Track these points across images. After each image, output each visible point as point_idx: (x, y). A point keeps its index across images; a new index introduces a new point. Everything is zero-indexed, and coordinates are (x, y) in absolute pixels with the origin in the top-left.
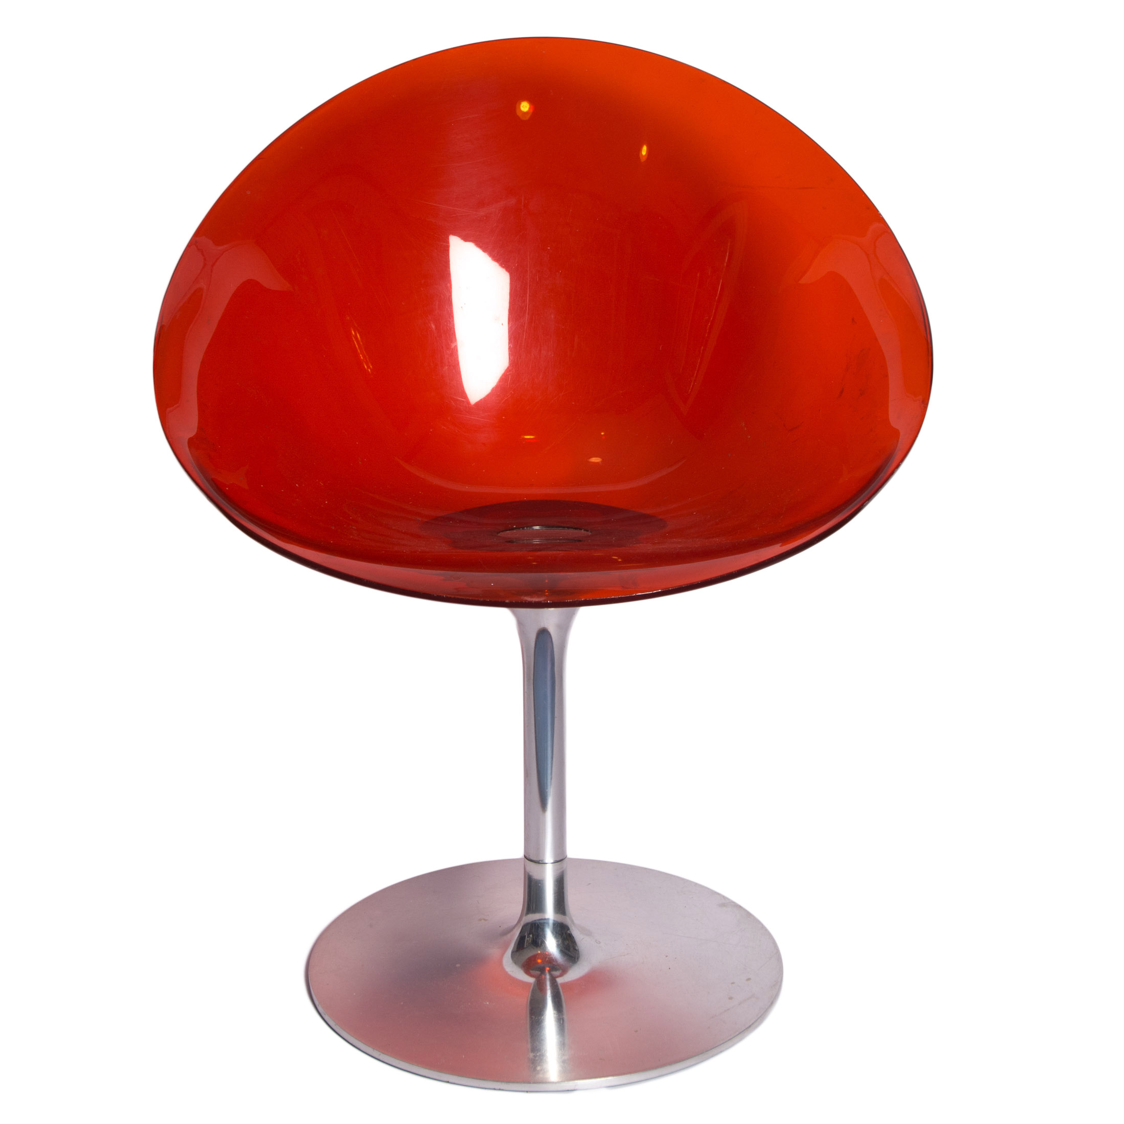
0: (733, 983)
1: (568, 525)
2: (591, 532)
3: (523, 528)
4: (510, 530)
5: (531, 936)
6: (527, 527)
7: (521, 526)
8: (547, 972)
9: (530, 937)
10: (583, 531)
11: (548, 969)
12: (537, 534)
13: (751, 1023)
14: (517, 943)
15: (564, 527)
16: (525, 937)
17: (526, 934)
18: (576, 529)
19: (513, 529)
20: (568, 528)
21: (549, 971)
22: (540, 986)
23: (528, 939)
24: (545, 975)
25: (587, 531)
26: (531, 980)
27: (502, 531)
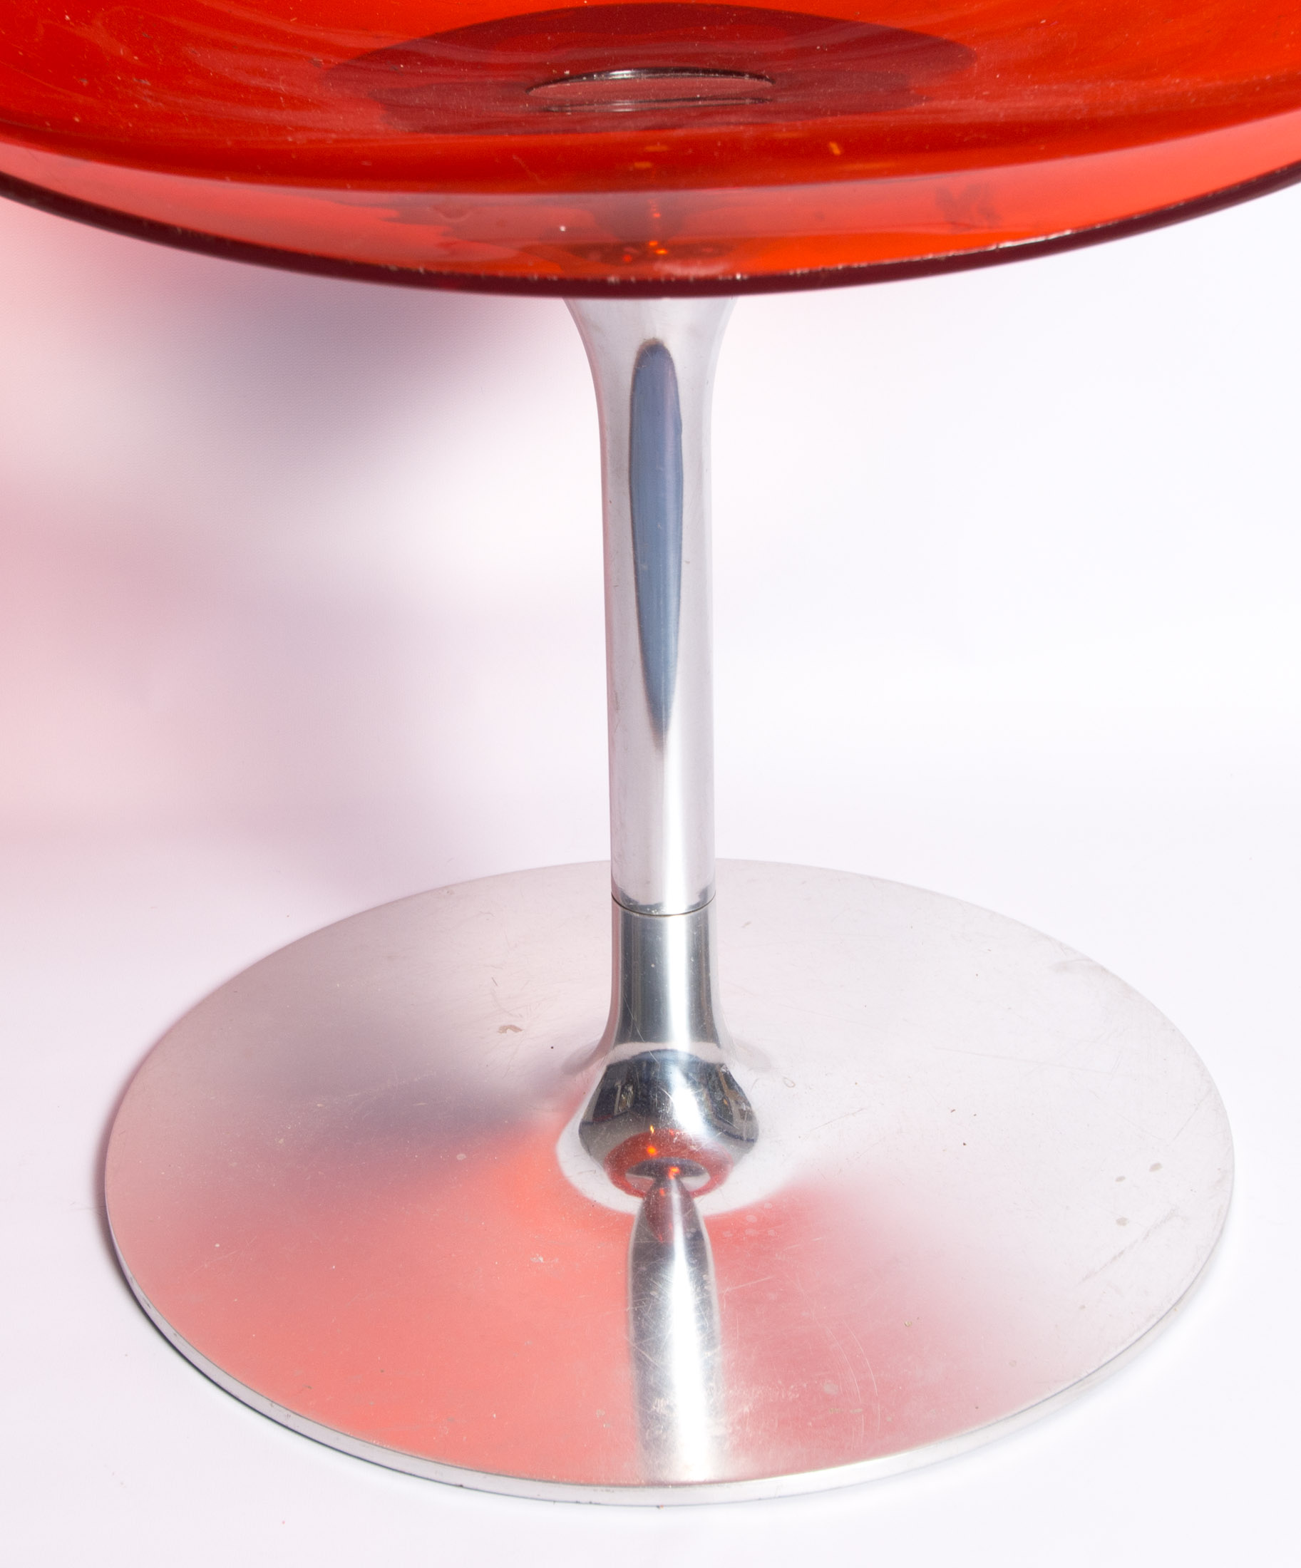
0: (1120, 1179)
1: (706, 66)
2: (772, 80)
3: (590, 76)
4: (555, 82)
5: (630, 1089)
6: (599, 73)
7: (582, 70)
8: (672, 1178)
9: (628, 1092)
10: (747, 78)
11: (675, 1170)
12: (625, 90)
13: (1182, 1292)
14: (594, 1104)
15: (696, 71)
16: (614, 1091)
17: (619, 1085)
18: (727, 73)
19: (565, 79)
20: (706, 72)
21: (677, 1177)
22: (655, 1218)
23: (625, 1099)
24: (667, 1191)
25: (760, 77)
26: (631, 1205)
27: (538, 86)
